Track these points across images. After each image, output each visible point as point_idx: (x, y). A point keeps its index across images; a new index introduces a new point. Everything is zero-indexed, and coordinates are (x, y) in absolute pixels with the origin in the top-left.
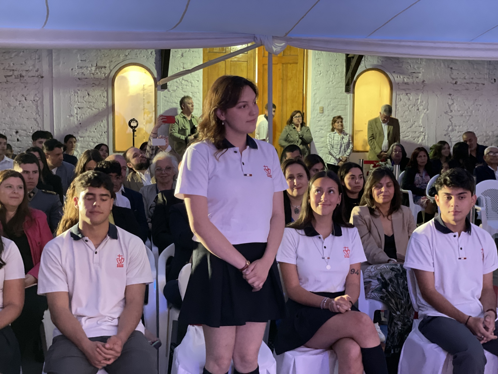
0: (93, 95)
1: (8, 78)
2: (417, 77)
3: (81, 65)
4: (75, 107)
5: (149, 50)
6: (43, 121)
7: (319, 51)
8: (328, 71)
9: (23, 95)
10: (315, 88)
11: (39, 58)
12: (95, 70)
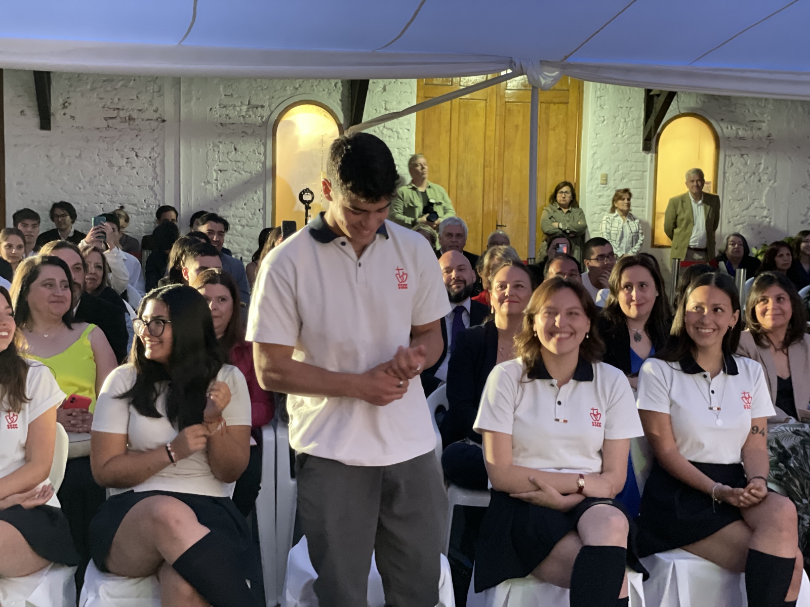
0: (242, 150)
1: (110, 121)
2: (760, 129)
3: (225, 104)
4: (214, 169)
5: (332, 80)
6: (163, 190)
7: (602, 84)
8: (615, 117)
9: (133, 149)
10: (594, 144)
11: (159, 91)
12: (247, 111)
